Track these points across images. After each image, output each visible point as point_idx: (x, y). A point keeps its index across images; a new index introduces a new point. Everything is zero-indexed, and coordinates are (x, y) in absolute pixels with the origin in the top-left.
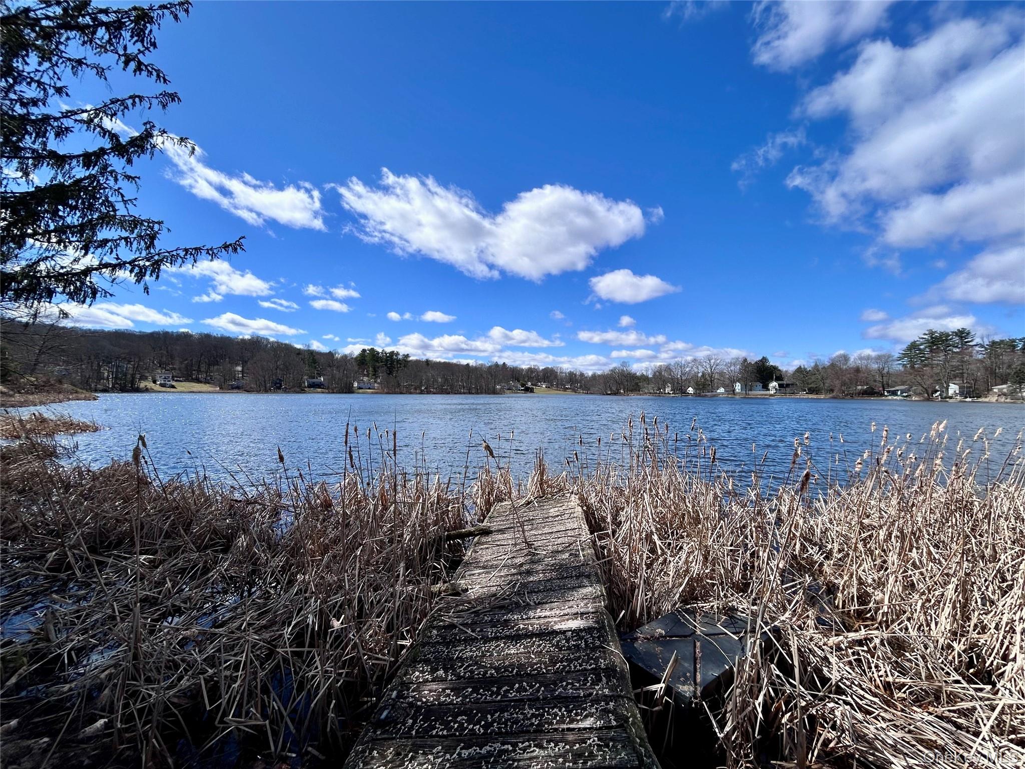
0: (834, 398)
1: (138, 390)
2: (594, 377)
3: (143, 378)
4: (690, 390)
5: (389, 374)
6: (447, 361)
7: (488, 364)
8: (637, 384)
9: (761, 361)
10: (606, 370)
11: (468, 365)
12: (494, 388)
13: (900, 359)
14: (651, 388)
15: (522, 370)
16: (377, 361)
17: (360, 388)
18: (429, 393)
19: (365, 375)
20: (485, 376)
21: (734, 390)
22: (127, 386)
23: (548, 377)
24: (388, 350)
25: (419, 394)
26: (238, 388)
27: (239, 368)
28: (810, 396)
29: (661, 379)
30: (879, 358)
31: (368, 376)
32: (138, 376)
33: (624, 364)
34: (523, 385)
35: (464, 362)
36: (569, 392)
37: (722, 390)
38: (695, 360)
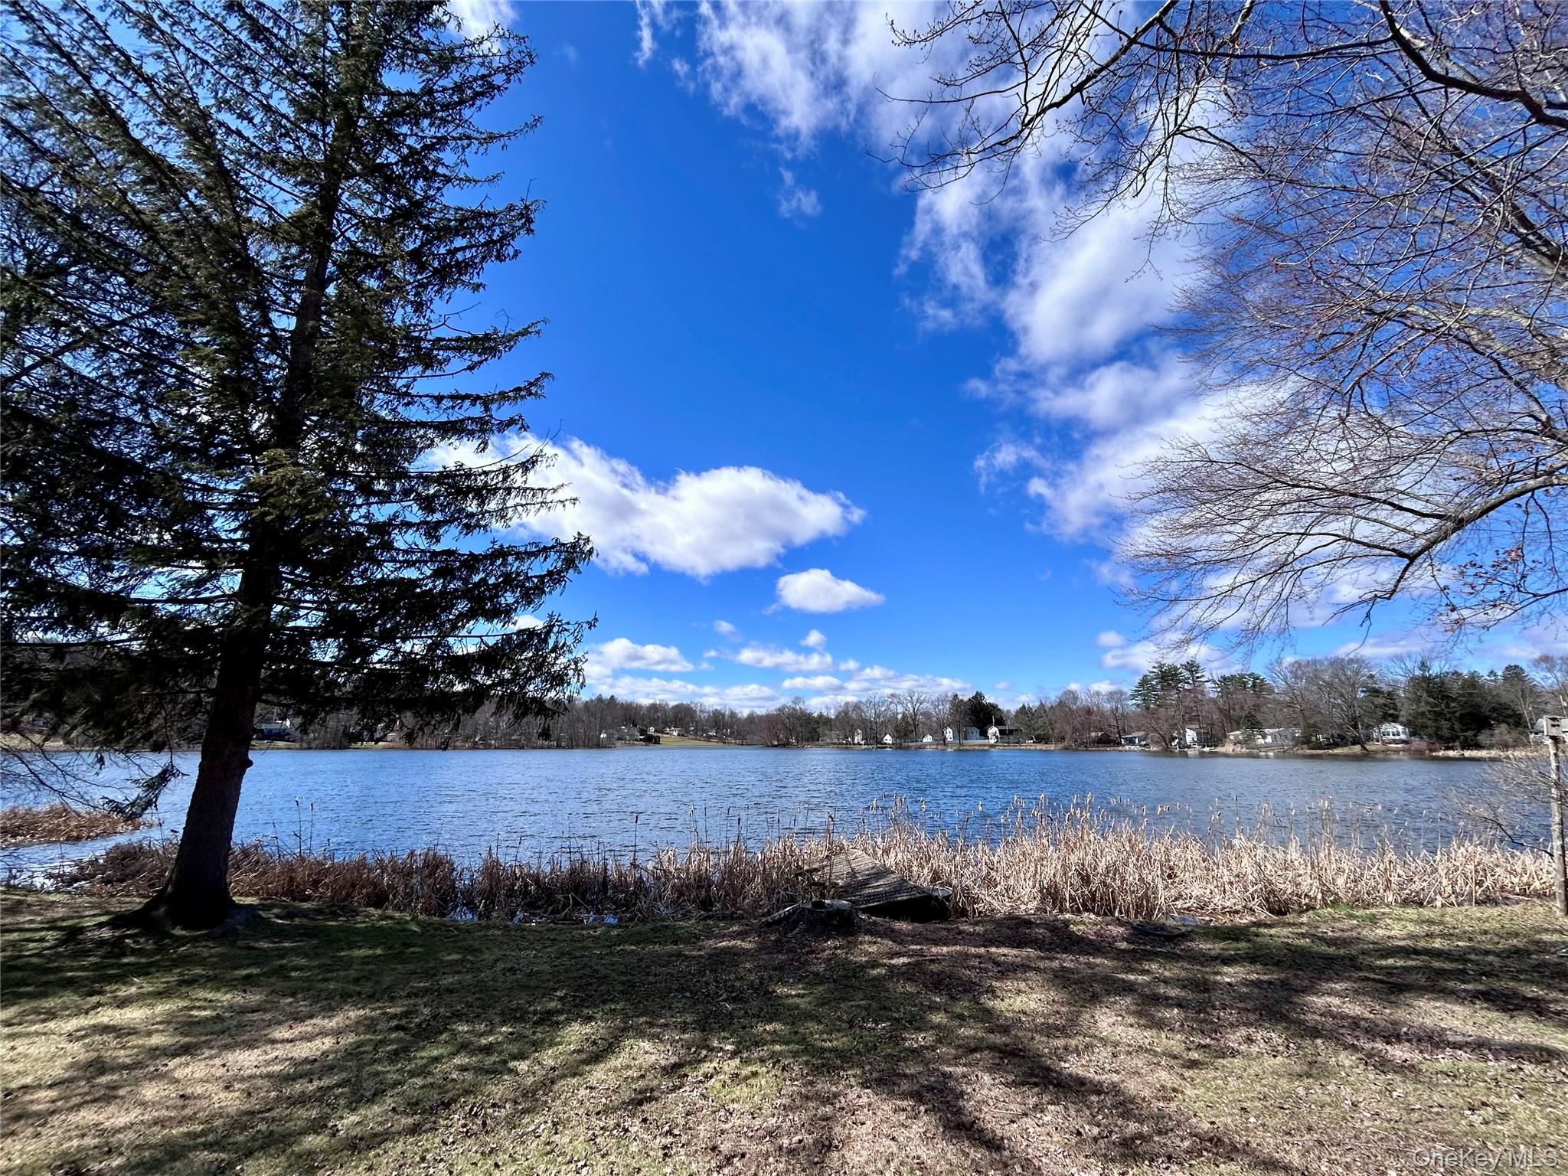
0: (1066, 749)
2: (751, 718)
4: (888, 739)
8: (814, 730)
9: (975, 697)
10: (771, 708)
12: (597, 737)
13: (1133, 697)
14: (834, 736)
15: (641, 707)
18: (487, 747)
20: (582, 718)
21: (944, 739)
23: (681, 719)
25: (470, 748)
28: (1039, 747)
29: (847, 721)
30: (1111, 694)
33: (796, 698)
34: (643, 732)
36: (714, 743)
37: (928, 739)
38: (893, 696)
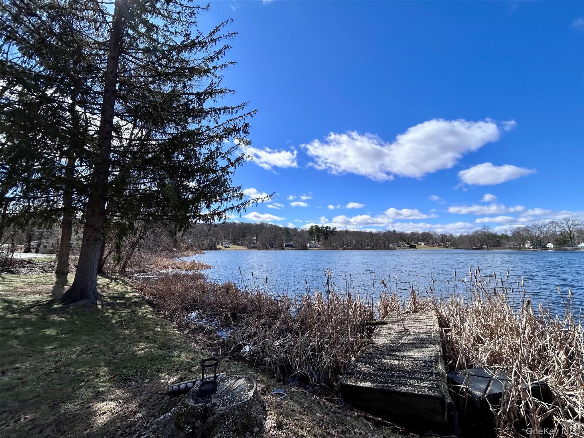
1: (216, 249)
2: (461, 237)
3: (218, 244)
4: (550, 245)
5: (326, 239)
6: (358, 230)
7: (384, 231)
8: (498, 242)
10: (471, 232)
11: (371, 232)
12: (389, 246)
14: (511, 244)
15: (407, 234)
16: (319, 232)
17: (311, 247)
18: (348, 249)
19: (313, 240)
20: (382, 238)
22: (213, 247)
23: (425, 238)
24: (325, 226)
25: (343, 250)
26: (255, 248)
27: (255, 238)
29: (520, 237)
31: (314, 240)
32: (216, 243)
33: (485, 227)
34: (408, 244)
35: (368, 230)
36: (442, 248)
38: (552, 222)
